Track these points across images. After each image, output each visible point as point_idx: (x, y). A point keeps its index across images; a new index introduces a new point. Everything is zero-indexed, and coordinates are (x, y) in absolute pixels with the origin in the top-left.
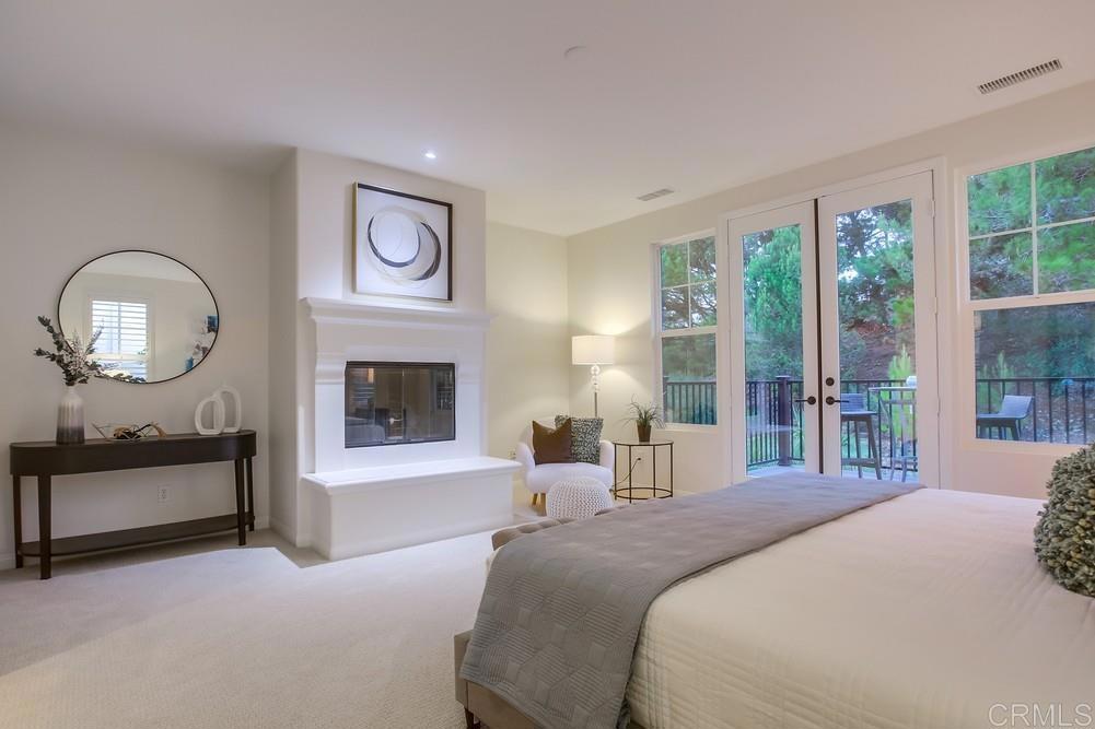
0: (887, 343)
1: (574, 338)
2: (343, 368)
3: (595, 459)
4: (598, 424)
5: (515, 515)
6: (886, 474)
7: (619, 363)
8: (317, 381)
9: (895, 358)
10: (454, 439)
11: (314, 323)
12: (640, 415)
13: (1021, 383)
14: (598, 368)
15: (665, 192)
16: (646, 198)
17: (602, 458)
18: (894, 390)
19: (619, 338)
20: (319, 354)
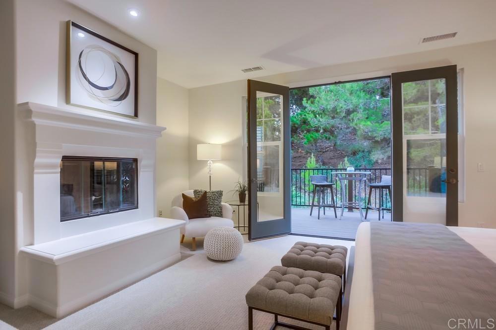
0: (300, 152)
1: (198, 145)
2: (59, 161)
3: (220, 214)
4: (220, 194)
5: (181, 252)
6: (339, 211)
7: (224, 160)
8: (36, 171)
9: (309, 158)
10: (137, 208)
11: (33, 126)
12: (241, 188)
13: (382, 170)
14: (211, 162)
15: (258, 68)
16: (246, 70)
17: (224, 213)
18: (343, 173)
19: (224, 146)
20: (37, 149)
